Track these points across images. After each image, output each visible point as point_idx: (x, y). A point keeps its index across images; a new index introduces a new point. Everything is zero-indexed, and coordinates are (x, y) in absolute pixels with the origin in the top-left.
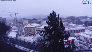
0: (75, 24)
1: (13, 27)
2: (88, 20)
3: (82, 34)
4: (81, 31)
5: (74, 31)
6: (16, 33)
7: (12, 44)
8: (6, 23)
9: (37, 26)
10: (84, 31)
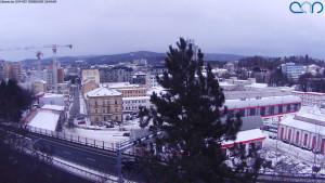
0: (264, 86)
1: (46, 96)
2: (312, 69)
3: (288, 120)
4: (284, 109)
5: (263, 108)
6: (57, 117)
7: (43, 156)
8: (23, 81)
9: (130, 93)
10: (296, 110)
